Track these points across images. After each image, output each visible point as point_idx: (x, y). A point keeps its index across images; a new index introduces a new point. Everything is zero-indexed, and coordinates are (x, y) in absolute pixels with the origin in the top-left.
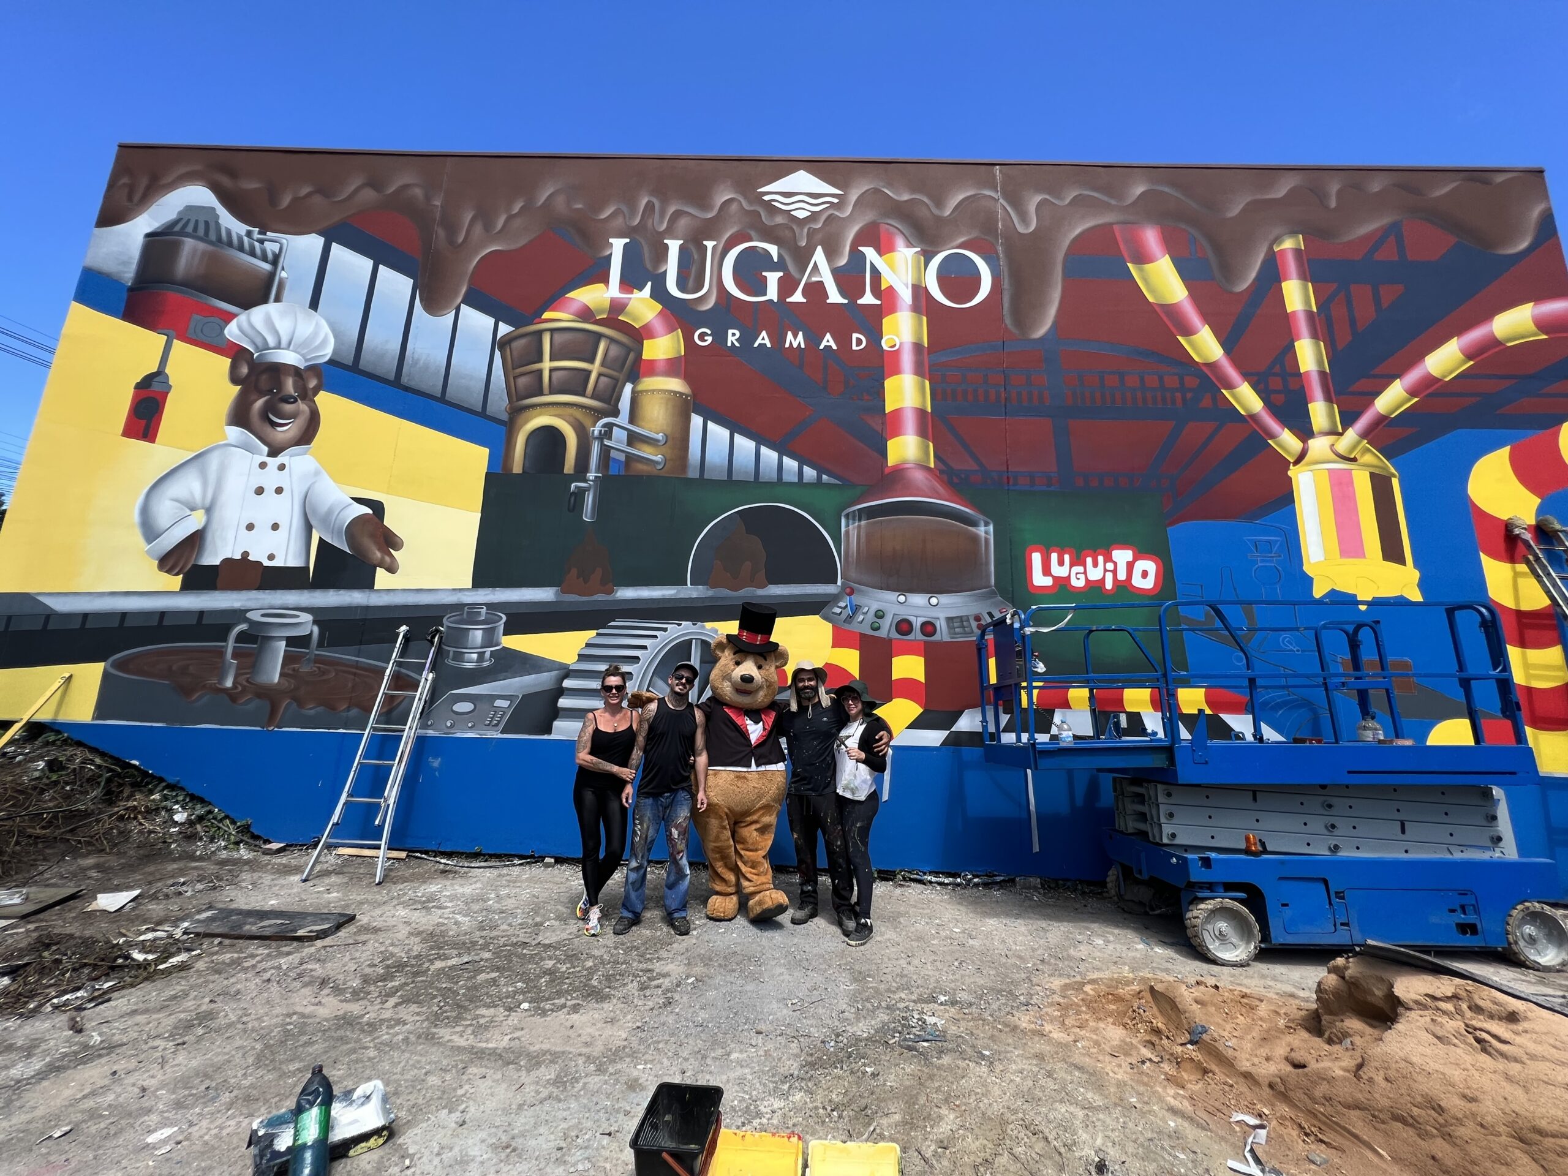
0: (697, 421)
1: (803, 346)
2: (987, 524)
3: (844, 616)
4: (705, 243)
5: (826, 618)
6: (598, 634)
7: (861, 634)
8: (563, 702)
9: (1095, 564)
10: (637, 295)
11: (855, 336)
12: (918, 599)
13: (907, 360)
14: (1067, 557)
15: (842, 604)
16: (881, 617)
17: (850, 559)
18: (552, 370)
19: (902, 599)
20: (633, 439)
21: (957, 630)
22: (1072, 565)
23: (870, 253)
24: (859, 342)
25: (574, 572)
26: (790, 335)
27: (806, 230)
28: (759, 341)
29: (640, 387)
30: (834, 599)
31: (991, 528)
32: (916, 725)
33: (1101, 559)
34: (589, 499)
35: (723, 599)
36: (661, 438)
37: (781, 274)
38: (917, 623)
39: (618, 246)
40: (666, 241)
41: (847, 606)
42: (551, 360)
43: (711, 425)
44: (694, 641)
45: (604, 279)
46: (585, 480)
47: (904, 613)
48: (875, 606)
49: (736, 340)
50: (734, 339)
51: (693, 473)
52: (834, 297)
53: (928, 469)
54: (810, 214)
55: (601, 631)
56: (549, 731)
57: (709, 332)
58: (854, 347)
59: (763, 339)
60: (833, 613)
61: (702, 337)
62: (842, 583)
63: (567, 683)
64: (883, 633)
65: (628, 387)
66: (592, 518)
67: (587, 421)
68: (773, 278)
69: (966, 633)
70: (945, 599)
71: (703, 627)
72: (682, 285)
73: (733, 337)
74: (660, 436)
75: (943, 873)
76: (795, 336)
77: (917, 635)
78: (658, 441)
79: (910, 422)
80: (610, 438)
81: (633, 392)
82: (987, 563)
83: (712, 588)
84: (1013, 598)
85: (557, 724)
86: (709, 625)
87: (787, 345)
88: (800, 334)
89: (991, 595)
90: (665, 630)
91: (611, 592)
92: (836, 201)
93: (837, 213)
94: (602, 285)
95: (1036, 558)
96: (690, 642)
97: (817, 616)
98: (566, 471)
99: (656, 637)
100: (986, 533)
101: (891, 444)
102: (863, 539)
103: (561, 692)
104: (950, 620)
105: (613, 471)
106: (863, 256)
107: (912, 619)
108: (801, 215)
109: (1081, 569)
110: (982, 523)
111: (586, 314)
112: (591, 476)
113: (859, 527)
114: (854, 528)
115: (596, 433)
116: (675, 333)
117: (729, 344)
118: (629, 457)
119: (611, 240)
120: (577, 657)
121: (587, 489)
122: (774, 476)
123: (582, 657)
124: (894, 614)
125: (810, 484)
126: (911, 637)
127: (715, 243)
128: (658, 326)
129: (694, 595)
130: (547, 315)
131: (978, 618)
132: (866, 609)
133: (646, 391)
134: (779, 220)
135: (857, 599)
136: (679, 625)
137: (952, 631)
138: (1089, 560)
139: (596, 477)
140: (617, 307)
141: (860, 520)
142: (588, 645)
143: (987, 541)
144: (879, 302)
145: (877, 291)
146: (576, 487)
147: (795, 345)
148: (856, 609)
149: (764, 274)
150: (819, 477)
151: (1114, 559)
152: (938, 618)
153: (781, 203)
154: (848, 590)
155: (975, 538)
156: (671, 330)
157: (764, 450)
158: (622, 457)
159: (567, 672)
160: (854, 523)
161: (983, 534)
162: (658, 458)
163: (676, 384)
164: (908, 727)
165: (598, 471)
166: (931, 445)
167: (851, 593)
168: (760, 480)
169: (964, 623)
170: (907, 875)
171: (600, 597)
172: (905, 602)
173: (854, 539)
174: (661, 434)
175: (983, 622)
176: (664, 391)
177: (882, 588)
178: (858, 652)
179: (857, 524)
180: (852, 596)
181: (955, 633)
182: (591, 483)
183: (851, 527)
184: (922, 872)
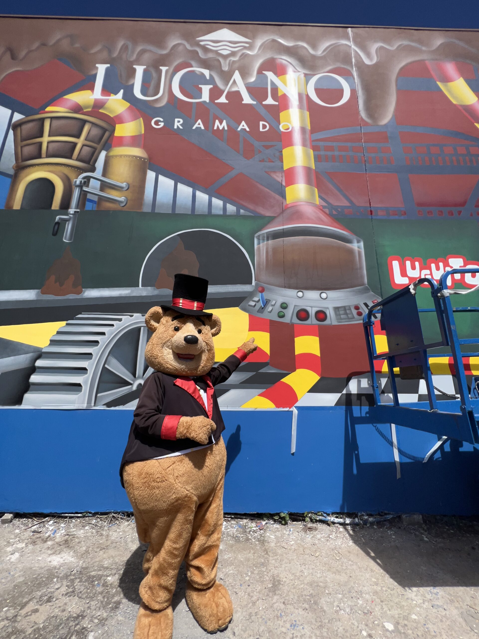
0: (151, 175)
1: (226, 128)
2: (358, 242)
3: (257, 307)
4: (161, 68)
5: (244, 309)
6: (67, 324)
7: (270, 320)
8: (34, 378)
9: (438, 268)
10: (113, 97)
11: (261, 123)
12: (312, 295)
13: (297, 137)
14: (417, 264)
15: (256, 299)
16: (285, 308)
17: (261, 267)
18: (49, 143)
19: (300, 294)
20: (104, 186)
21: (342, 316)
22: (421, 270)
23: (270, 75)
24: (264, 127)
25: (53, 278)
26: (217, 122)
27: (228, 61)
28: (196, 125)
30: (250, 295)
31: (362, 244)
32: (315, 389)
34: (69, 227)
35: (166, 296)
37: (212, 86)
38: (312, 312)
39: (102, 69)
40: (134, 66)
41: (259, 300)
42: (49, 136)
43: (161, 178)
44: (142, 328)
45: (92, 88)
46: (67, 214)
47: (302, 304)
48: (280, 300)
49: (181, 125)
50: (179, 124)
51: (147, 209)
52: (247, 99)
53: (315, 205)
54: (230, 52)
55: (70, 322)
56: (19, 401)
57: (162, 120)
58: (261, 129)
59: (199, 124)
60: (250, 305)
61: (157, 123)
62: (256, 284)
63: (39, 363)
64: (287, 320)
65: (103, 154)
66: (70, 239)
67: (72, 175)
68: (206, 89)
69: (348, 318)
70: (332, 294)
72: (144, 92)
74: (124, 185)
75: (342, 514)
76: (221, 123)
77: (312, 320)
78: (122, 188)
79: (300, 176)
80: (88, 186)
81: (107, 156)
82: (361, 268)
83: (158, 288)
84: (381, 292)
85: (27, 396)
87: (215, 128)
89: (366, 290)
90: (120, 320)
91: (80, 292)
92: (247, 45)
93: (249, 52)
94: (89, 92)
95: (396, 265)
96: (139, 329)
97: (237, 309)
98: (53, 208)
99: (112, 325)
100: (359, 247)
101: (289, 190)
102: (270, 254)
103: (33, 370)
104: (336, 309)
105: (89, 206)
106: (266, 77)
107: (309, 309)
108: (225, 53)
110: (355, 241)
111: (78, 109)
112: (72, 211)
113: (267, 244)
114: (264, 246)
115: (78, 183)
116: (138, 120)
117: (176, 127)
118: (101, 198)
119: (97, 65)
120: (49, 342)
121: (68, 220)
122: (206, 210)
123: (53, 342)
124: (295, 306)
125: (230, 216)
126: (308, 322)
127: (167, 68)
128: (127, 116)
129: (144, 294)
130: (49, 109)
131: (357, 308)
132: (273, 303)
133: (116, 156)
134: (210, 55)
135: (266, 295)
136: (131, 316)
137: (339, 317)
139: (75, 212)
140: (98, 105)
141: (268, 241)
142: (58, 333)
143: (359, 253)
144: (277, 103)
145: (275, 96)
146: (60, 219)
147: (221, 128)
148: (266, 303)
149: (200, 86)
150: (238, 211)
151: (451, 264)
152: (328, 308)
153: (211, 46)
154: (260, 289)
155: (351, 252)
156: (135, 118)
157: (198, 193)
158: (96, 199)
159: (40, 355)
160: (263, 242)
161: (356, 249)
162: (122, 199)
163: (137, 152)
164: (310, 391)
165: (77, 207)
166: (316, 190)
167: (262, 291)
168: (196, 214)
169: (348, 311)
170: (314, 516)
171: (71, 296)
172: (302, 297)
173: (263, 253)
174: (125, 183)
175: (360, 310)
176: (129, 156)
177: (285, 287)
178: (269, 334)
179: (266, 242)
180: (263, 293)
181: (341, 319)
182: (71, 216)
183: (261, 244)
184: (326, 513)
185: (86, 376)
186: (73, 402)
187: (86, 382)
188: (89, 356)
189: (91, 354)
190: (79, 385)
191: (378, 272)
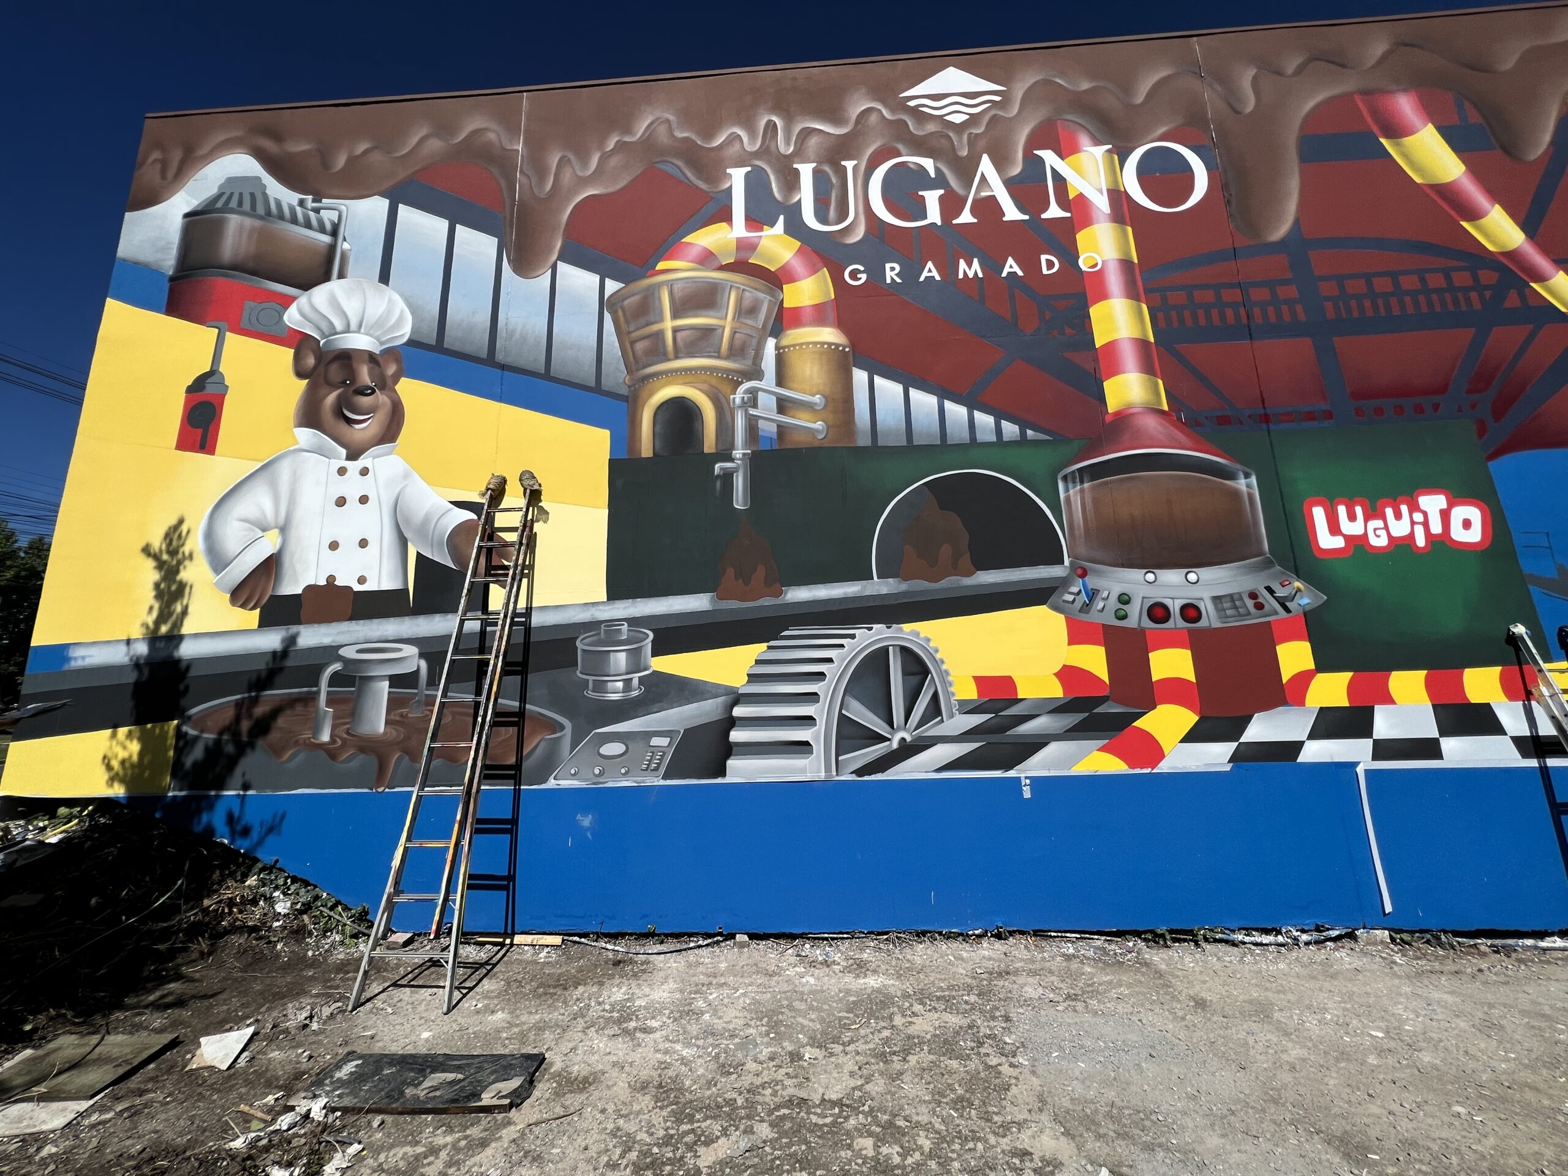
0: (860, 376)
1: (980, 275)
2: (1247, 476)
3: (1078, 604)
4: (843, 163)
5: (1056, 608)
6: (769, 648)
7: (1103, 624)
8: (737, 735)
9: (1398, 516)
10: (768, 232)
11: (1044, 258)
12: (1172, 577)
13: (1114, 281)
14: (1359, 510)
15: (1075, 589)
16: (1127, 602)
17: (1077, 532)
18: (675, 330)
19: (1150, 577)
20: (783, 406)
21: (1229, 612)
22: (1366, 521)
23: (1049, 157)
24: (1050, 265)
25: (730, 572)
26: (962, 264)
27: (965, 137)
28: (925, 274)
29: (785, 342)
30: (1062, 584)
31: (1253, 480)
32: (1191, 737)
33: (1404, 509)
34: (739, 482)
35: (921, 593)
36: (818, 401)
37: (942, 192)
38: (1175, 606)
39: (737, 177)
40: (795, 166)
41: (1080, 590)
42: (673, 318)
43: (878, 380)
44: (891, 648)
45: (725, 215)
46: (732, 460)
47: (1158, 595)
48: (1117, 590)
49: (896, 275)
50: (893, 274)
51: (864, 441)
52: (1012, 213)
53: (1162, 412)
54: (968, 117)
55: (773, 643)
56: (722, 772)
57: (862, 268)
58: (1045, 271)
59: (930, 271)
60: (1064, 601)
61: (854, 275)
62: (1071, 563)
63: (738, 711)
64: (1132, 622)
65: (771, 343)
66: (745, 504)
67: (725, 388)
68: (932, 198)
69: (1240, 615)
70: (1208, 574)
71: (901, 630)
72: (821, 215)
73: (892, 272)
74: (817, 399)
75: (1256, 930)
76: (970, 265)
77: (1177, 622)
78: (815, 404)
79: (1129, 356)
81: (777, 348)
82: (1256, 523)
83: (905, 580)
84: (1296, 566)
85: (731, 763)
86: (907, 627)
87: (961, 276)
88: (976, 261)
89: (1268, 564)
90: (853, 636)
91: (780, 593)
92: (998, 98)
93: (1001, 113)
94: (724, 224)
95: (1319, 514)
96: (885, 650)
97: (1044, 607)
98: (706, 450)
99: (842, 646)
100: (1249, 486)
101: (1108, 385)
102: (1089, 506)
103: (731, 722)
104: (1217, 600)
105: (764, 446)
106: (1041, 161)
107: (1168, 602)
108: (958, 119)
109: (1379, 523)
110: (1242, 476)
111: (707, 258)
112: (738, 453)
113: (1082, 491)
114: (1076, 494)
115: (738, 401)
116: (820, 273)
117: (888, 281)
118: (782, 429)
119: (729, 171)
120: (746, 678)
121: (736, 470)
122: (965, 436)
123: (753, 678)
124: (1143, 598)
125: (1011, 443)
126: (1170, 624)
127: (855, 162)
128: (799, 267)
129: (884, 591)
130: (661, 266)
131: (1253, 596)
132: (1105, 594)
133: (794, 346)
134: (931, 127)
135: (1092, 581)
136: (870, 629)
137: (1223, 613)
138: (1389, 512)
139: (744, 454)
140: (745, 247)
141: (1082, 482)
142: (758, 662)
143: (1250, 496)
144: (1068, 215)
145: (1064, 201)
146: (721, 469)
147: (971, 275)
148: (1093, 595)
149: (920, 193)
150: (1023, 433)
151: (1422, 507)
152: (1202, 599)
153: (930, 107)
154: (1080, 571)
155: (1236, 494)
156: (814, 271)
157: (949, 405)
158: (773, 428)
159: (738, 698)
160: (1074, 487)
161: (1244, 488)
162: (819, 425)
163: (830, 335)
164: (1183, 741)
165: (745, 447)
166: (1160, 382)
167: (1084, 574)
168: (948, 443)
169: (1237, 603)
170: (1209, 935)
171: (767, 601)
172: (1154, 582)
173: (1077, 508)
174: (818, 396)
175: (1260, 600)
176: (815, 343)
177: (1123, 566)
178: (1104, 648)
179: (1079, 487)
180: (1086, 579)
181: (1227, 617)
182: (739, 462)
183: (1071, 492)
184: (1229, 929)
185: (816, 728)
186: (803, 771)
187: (817, 739)
188: (813, 697)
189: (816, 694)
190: (806, 744)
191: (1288, 528)
